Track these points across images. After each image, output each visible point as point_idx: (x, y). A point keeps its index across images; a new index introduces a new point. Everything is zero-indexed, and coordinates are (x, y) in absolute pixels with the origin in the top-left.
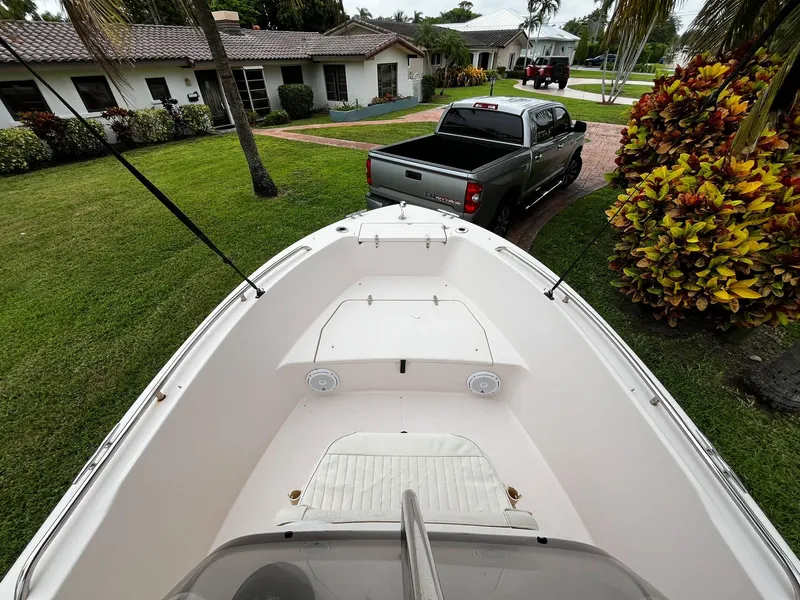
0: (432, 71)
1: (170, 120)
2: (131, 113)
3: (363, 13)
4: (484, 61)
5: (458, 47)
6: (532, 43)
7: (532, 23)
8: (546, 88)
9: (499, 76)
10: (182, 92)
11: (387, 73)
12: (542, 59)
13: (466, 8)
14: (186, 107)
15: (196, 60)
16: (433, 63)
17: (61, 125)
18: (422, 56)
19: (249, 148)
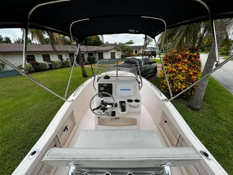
0: (124, 54)
1: (62, 63)
2: (54, 62)
3: (107, 42)
4: (136, 52)
5: (129, 49)
6: (147, 48)
8: (151, 57)
9: (140, 55)
10: (65, 58)
11: (113, 54)
12: (149, 51)
13: (131, 41)
14: (66, 61)
15: (70, 51)
16: (124, 52)
17: (38, 64)
18: (121, 51)
19: (83, 67)
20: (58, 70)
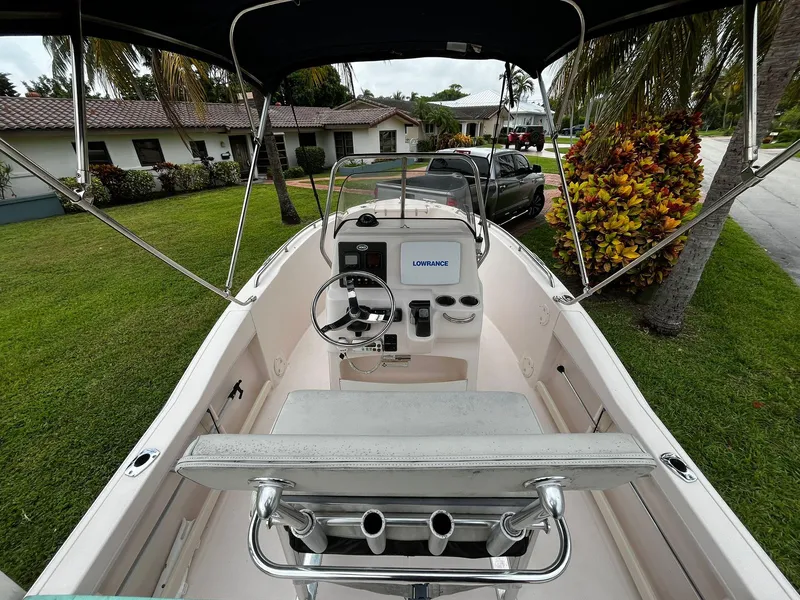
0: (426, 137)
1: (207, 173)
2: (176, 167)
3: (367, 93)
4: (472, 130)
5: (448, 119)
6: (512, 116)
7: (512, 101)
8: (526, 150)
9: (486, 142)
10: (217, 152)
11: (388, 139)
12: (520, 128)
13: (456, 90)
14: (220, 163)
15: (232, 128)
16: (427, 131)
17: (120, 175)
18: (417, 125)
19: (281, 187)
20: (197, 198)
